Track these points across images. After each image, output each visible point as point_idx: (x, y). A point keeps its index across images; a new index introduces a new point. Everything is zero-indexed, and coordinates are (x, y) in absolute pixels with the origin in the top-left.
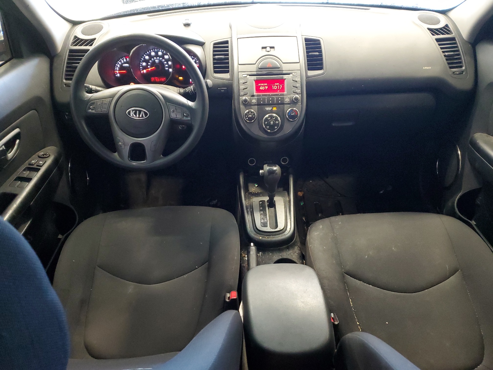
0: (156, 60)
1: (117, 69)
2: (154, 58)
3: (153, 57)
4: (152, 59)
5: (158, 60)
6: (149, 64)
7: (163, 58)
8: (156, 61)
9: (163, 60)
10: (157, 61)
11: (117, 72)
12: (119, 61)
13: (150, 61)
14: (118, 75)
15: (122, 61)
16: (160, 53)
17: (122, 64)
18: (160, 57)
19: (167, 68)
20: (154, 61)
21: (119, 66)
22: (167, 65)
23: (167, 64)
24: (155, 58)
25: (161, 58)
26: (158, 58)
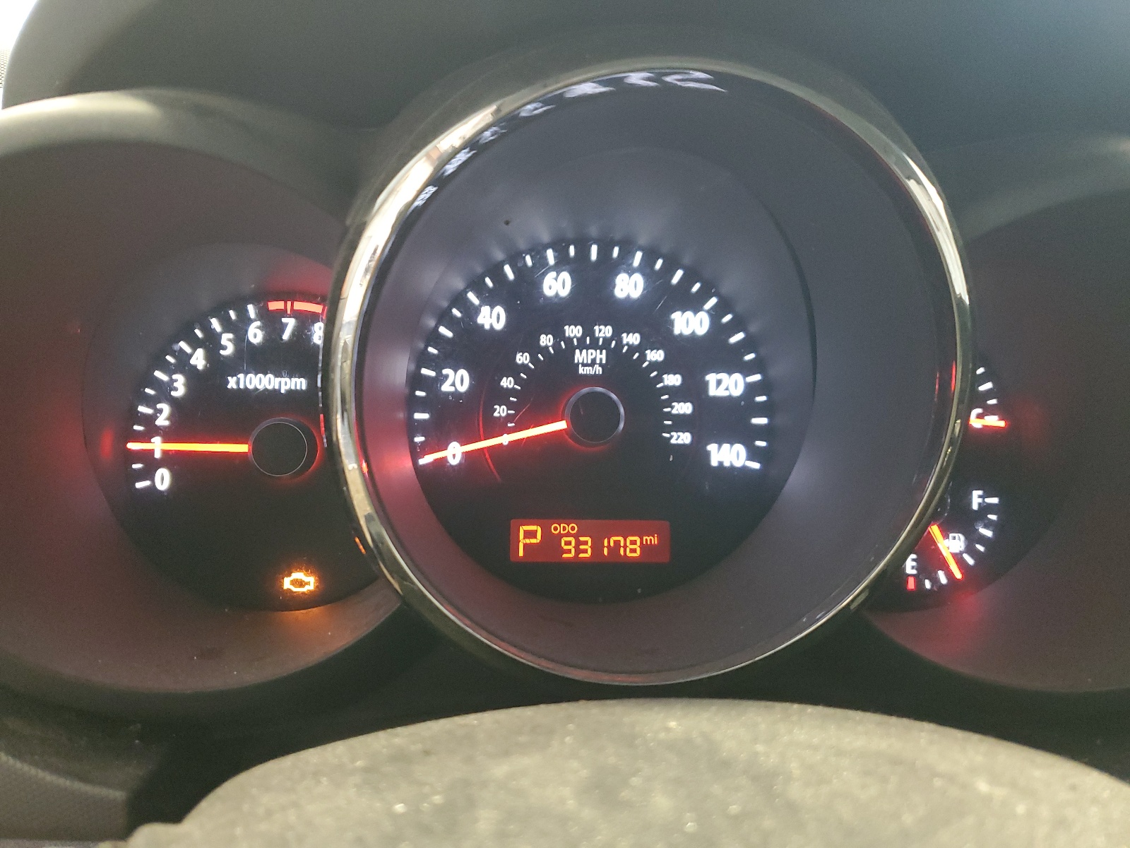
0: (582, 345)
1: (162, 421)
2: (559, 335)
3: (555, 316)
4: (546, 340)
5: (602, 356)
6: (507, 383)
7: (658, 333)
8: (580, 356)
9: (656, 356)
10: (589, 361)
11: (158, 455)
12: (195, 343)
13: (522, 358)
14: (163, 480)
15: (227, 339)
16: (629, 286)
17: (220, 368)
18: (624, 315)
19: (684, 438)
20: (564, 357)
21: (180, 387)
22: (684, 408)
23: (693, 390)
24: (573, 331)
25: (633, 339)
26: (604, 331)
